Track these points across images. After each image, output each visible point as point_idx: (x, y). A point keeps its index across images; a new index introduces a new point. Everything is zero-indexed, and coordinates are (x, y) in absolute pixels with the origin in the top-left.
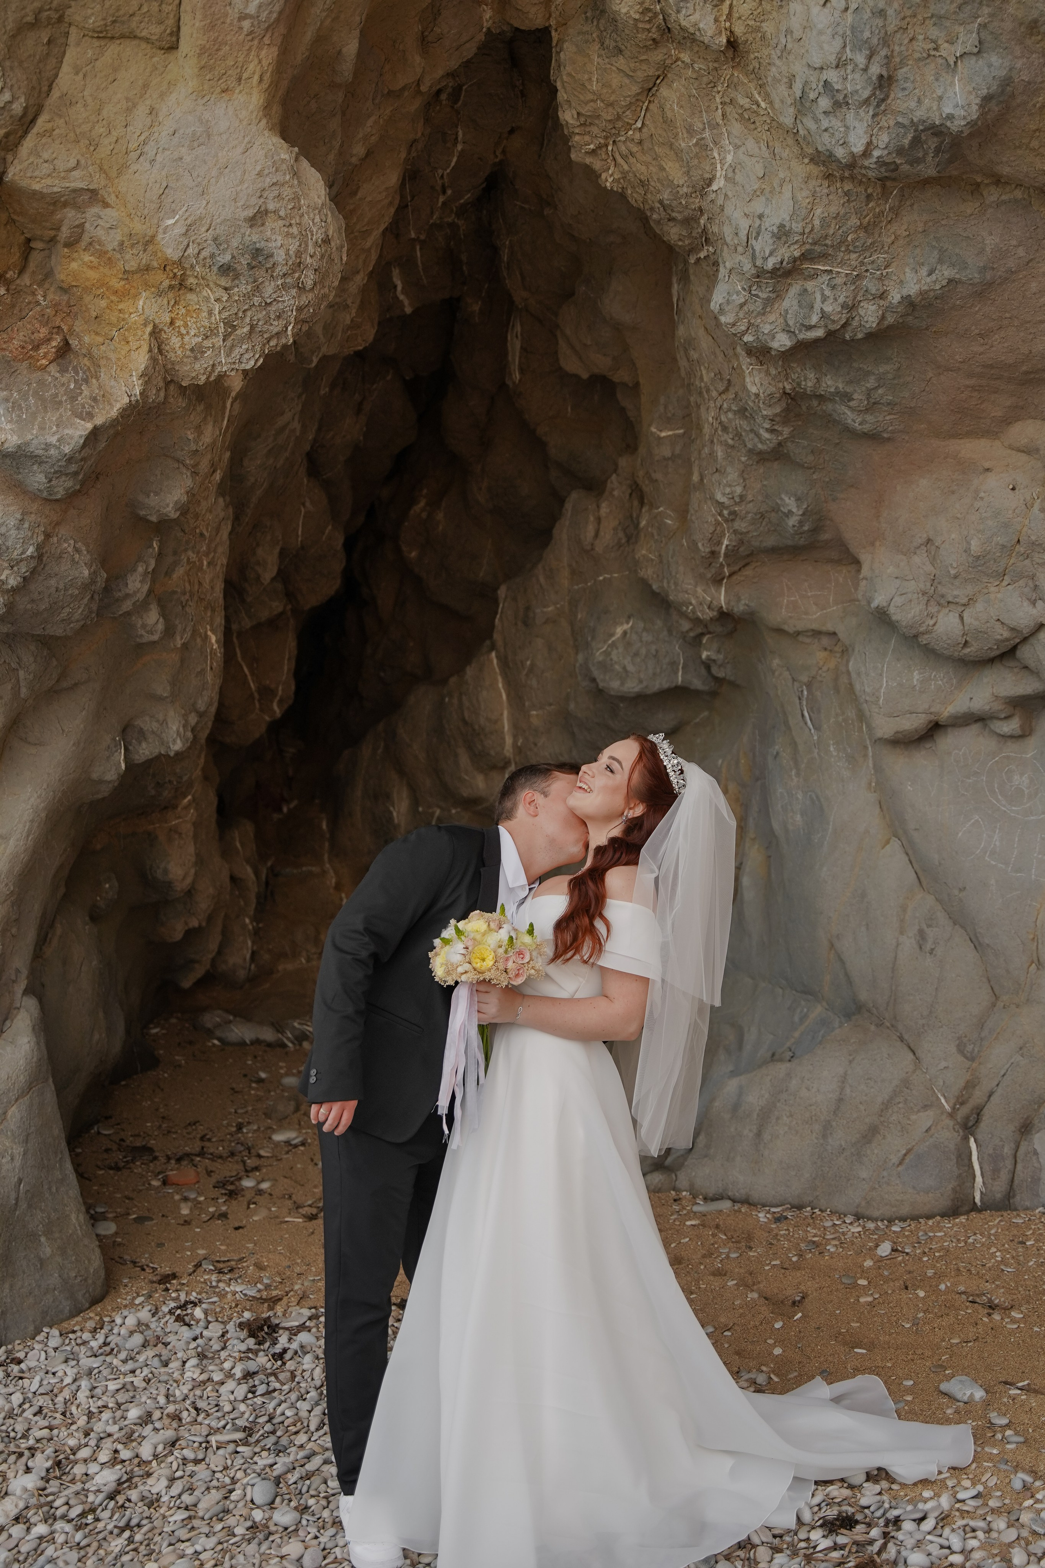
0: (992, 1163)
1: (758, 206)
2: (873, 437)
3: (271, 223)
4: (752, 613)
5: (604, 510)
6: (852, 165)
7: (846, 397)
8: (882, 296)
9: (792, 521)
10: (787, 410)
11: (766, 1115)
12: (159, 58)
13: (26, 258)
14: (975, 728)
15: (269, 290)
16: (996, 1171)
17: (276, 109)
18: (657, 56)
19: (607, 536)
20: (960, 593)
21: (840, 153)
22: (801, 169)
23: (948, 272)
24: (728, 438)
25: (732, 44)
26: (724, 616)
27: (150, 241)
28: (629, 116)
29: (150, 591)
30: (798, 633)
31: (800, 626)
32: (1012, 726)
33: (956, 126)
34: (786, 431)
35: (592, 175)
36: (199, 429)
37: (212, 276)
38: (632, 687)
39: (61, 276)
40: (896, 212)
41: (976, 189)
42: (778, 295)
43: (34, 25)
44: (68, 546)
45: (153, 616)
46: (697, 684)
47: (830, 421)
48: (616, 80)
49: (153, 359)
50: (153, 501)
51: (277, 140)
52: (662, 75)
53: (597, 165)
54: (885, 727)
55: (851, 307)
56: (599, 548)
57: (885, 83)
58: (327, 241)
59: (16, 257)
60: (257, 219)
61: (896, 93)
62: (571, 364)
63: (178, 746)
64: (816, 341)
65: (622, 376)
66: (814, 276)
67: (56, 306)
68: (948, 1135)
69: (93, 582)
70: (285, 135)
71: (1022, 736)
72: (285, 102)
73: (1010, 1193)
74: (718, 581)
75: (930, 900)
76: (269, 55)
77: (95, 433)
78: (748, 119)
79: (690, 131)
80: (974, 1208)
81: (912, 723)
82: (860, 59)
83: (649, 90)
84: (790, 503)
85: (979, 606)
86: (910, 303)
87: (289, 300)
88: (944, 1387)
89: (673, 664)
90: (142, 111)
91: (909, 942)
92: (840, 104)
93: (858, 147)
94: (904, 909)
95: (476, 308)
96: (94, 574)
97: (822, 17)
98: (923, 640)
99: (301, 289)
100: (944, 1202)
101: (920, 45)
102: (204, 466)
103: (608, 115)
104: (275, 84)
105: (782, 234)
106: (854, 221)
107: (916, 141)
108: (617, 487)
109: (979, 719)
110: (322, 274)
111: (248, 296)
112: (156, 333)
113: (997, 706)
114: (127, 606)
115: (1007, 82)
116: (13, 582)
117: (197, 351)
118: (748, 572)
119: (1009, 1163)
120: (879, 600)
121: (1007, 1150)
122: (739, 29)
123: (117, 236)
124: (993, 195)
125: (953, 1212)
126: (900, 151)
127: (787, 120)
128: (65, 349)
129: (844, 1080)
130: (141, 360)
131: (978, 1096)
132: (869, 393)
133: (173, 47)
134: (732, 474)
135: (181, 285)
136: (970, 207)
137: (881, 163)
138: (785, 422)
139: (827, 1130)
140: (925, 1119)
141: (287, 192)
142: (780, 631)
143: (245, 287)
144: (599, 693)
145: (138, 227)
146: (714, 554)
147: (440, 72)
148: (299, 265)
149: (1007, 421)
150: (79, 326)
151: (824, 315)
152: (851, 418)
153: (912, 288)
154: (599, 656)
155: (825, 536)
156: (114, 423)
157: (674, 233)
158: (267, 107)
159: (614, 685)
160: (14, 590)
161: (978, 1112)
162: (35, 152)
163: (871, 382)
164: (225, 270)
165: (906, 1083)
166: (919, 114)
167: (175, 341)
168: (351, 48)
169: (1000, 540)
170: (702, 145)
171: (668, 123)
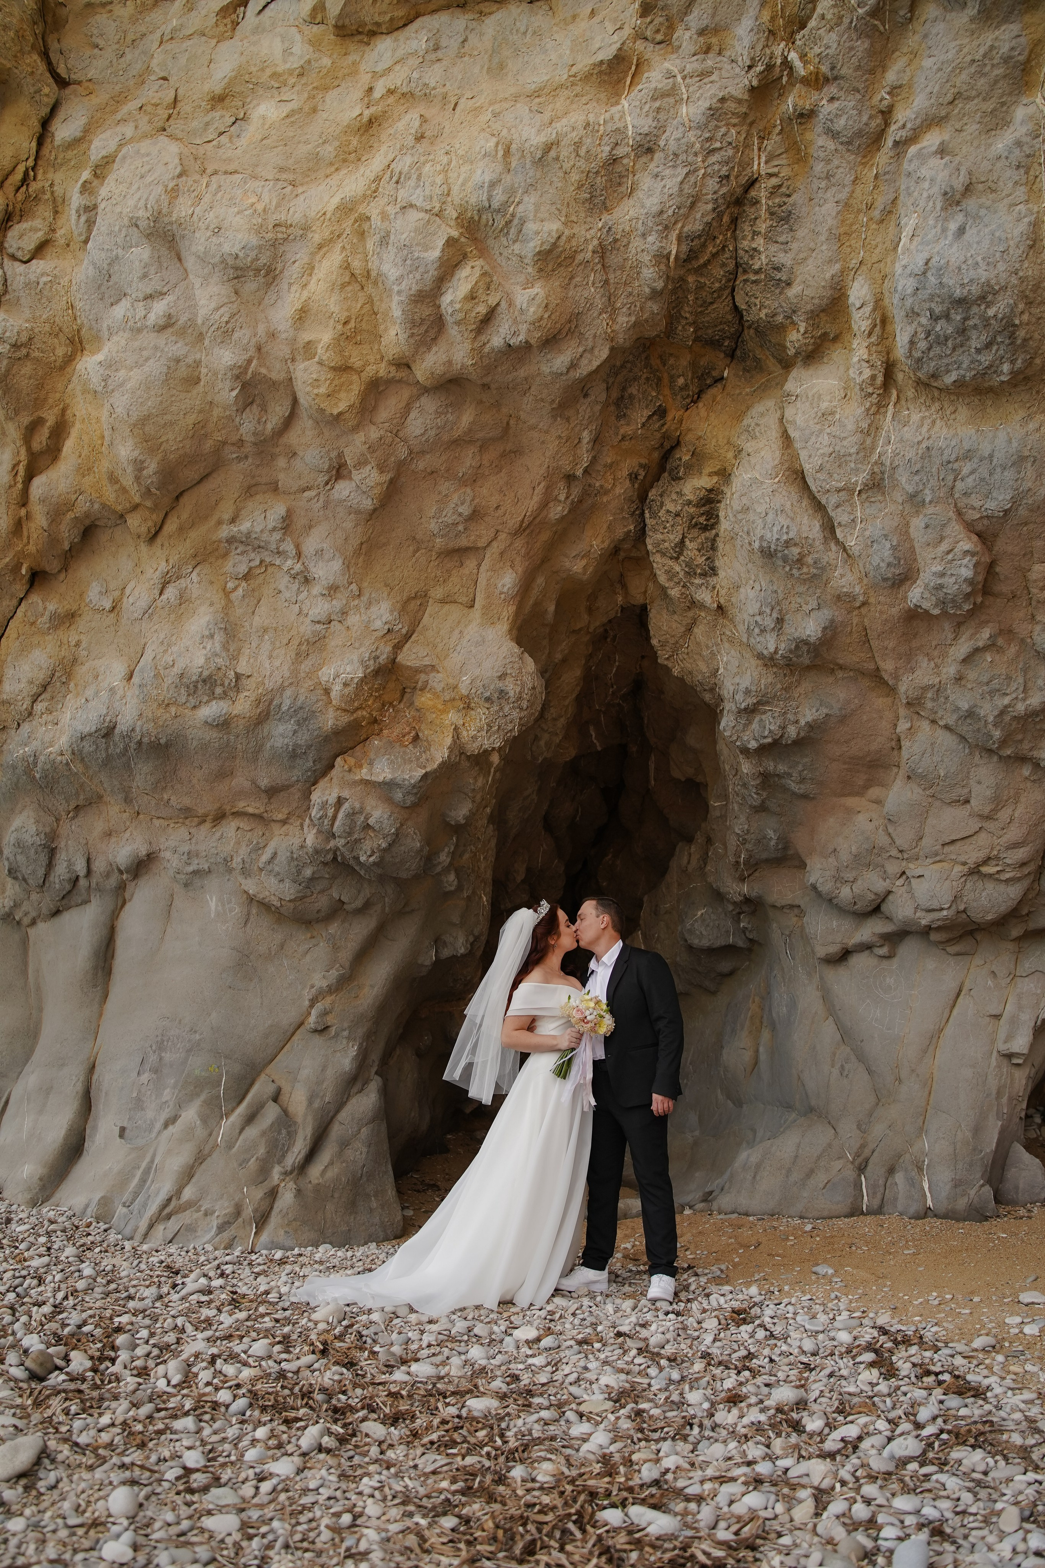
0: (873, 1189)
1: (737, 680)
2: (805, 797)
3: (509, 679)
4: (760, 897)
5: (693, 849)
6: (772, 659)
7: (790, 775)
8: (797, 722)
9: (773, 843)
10: (763, 782)
11: (758, 1166)
12: (466, 610)
13: (402, 696)
14: (867, 953)
15: (506, 709)
16: (875, 1193)
17: (514, 632)
18: (690, 614)
19: (694, 862)
20: (850, 876)
21: (765, 652)
22: (754, 662)
23: (825, 711)
24: (739, 799)
25: (720, 607)
26: (747, 900)
27: (456, 687)
28: (681, 642)
29: (451, 864)
30: (783, 907)
31: (784, 903)
32: (883, 951)
33: (812, 640)
34: (765, 794)
35: (668, 670)
36: (475, 778)
37: (482, 702)
38: (705, 943)
39: (417, 704)
40: (799, 682)
41: (833, 671)
42: (750, 722)
43: (414, 598)
44: (411, 831)
45: (452, 877)
46: (740, 944)
47: (785, 789)
48: (674, 625)
49: (454, 742)
50: (453, 814)
51: (514, 644)
52: (694, 622)
53: (670, 665)
54: (822, 951)
55: (783, 728)
56: (690, 869)
57: (780, 621)
58: (534, 688)
59: (398, 695)
60: (502, 677)
61: (785, 626)
62: (676, 774)
63: (462, 951)
64: (769, 744)
65: (700, 779)
66: (765, 712)
67: (414, 718)
68: (850, 1173)
69: (421, 850)
70: (519, 643)
71: (889, 957)
72: (520, 629)
73: (881, 1206)
74: (742, 879)
75: (848, 1049)
76: (512, 609)
77: (426, 774)
78: (731, 641)
79: (707, 647)
80: (862, 1213)
81: (834, 949)
82: (768, 611)
83: (689, 629)
84: (771, 833)
85: (859, 882)
86: (811, 726)
87: (515, 714)
88: (814, 1269)
89: (728, 932)
90: (457, 632)
91: (836, 1071)
92: (763, 631)
93: (772, 650)
94: (834, 1054)
95: (634, 749)
96: (422, 847)
97: (752, 594)
98: (835, 901)
99: (521, 709)
100: (846, 1210)
101: (794, 606)
102: (478, 798)
103: (672, 641)
104: (514, 621)
105: (747, 692)
106: (779, 686)
107: (797, 647)
108: (700, 838)
109: (867, 947)
110: (531, 704)
111: (497, 712)
112: (456, 729)
113: (875, 939)
114: (439, 869)
115: (832, 621)
116: (384, 845)
117: (474, 738)
118: (757, 874)
119: (882, 1189)
120: (812, 880)
121: (881, 1182)
122: (722, 601)
123: (442, 685)
124: (840, 674)
125: (851, 1215)
126: (791, 651)
127: (745, 640)
128: (416, 738)
129: (799, 1146)
130: (449, 741)
131: (867, 1152)
132: (800, 772)
133: (472, 606)
134: (743, 819)
135: (468, 707)
136: (831, 680)
137: (782, 656)
138: (764, 789)
139: (789, 1171)
140: (838, 1165)
141: (516, 666)
142: (774, 906)
143: (496, 708)
144: (690, 948)
145: (451, 681)
146: (738, 863)
147: (598, 623)
148: (520, 698)
149: (866, 787)
150: (423, 727)
151: (770, 731)
152: (793, 786)
153: (809, 718)
154: (688, 926)
155: (791, 852)
156: (435, 771)
157: (707, 697)
158: (510, 631)
159: (696, 942)
160: (385, 850)
161: (867, 1161)
162: (410, 649)
163: (800, 768)
164: (488, 699)
165: (830, 1145)
166: (796, 635)
167: (465, 733)
168: (552, 608)
169: (865, 846)
170: (713, 654)
171: (698, 644)
